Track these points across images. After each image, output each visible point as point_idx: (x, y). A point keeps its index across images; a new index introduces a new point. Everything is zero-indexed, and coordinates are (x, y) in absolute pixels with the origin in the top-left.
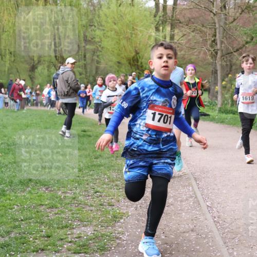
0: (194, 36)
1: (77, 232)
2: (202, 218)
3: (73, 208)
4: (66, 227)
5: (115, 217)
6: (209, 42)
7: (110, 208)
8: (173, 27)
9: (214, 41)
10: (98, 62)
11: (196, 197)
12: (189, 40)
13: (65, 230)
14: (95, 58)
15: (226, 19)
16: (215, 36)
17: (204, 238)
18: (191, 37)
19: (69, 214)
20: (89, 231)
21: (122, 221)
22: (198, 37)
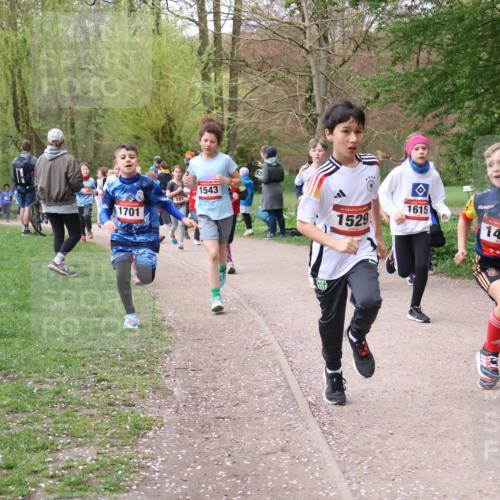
0: (273, 91)
1: (64, 457)
2: (300, 426)
3: (58, 412)
4: (44, 447)
5: (137, 427)
6: (301, 101)
7: (127, 410)
8: (234, 73)
9: (309, 99)
10: (98, 136)
11: (288, 387)
12: (265, 97)
13: (41, 454)
14: (92, 128)
15: (329, 60)
16: (312, 90)
17: (306, 465)
18: (267, 92)
19: (48, 423)
20: (88, 455)
21: (151, 434)
22: (281, 92)
